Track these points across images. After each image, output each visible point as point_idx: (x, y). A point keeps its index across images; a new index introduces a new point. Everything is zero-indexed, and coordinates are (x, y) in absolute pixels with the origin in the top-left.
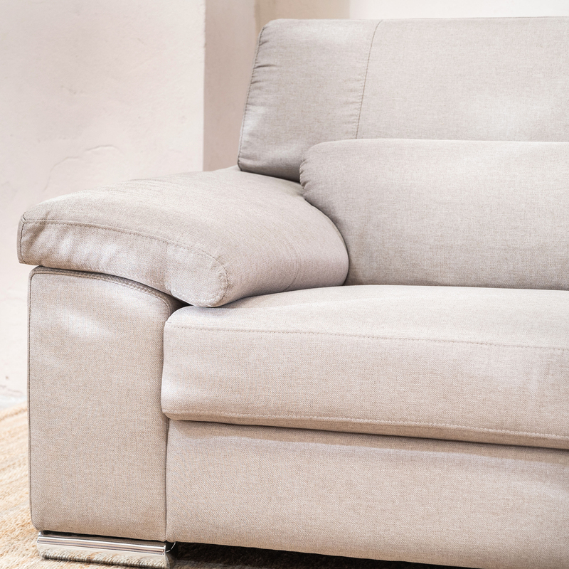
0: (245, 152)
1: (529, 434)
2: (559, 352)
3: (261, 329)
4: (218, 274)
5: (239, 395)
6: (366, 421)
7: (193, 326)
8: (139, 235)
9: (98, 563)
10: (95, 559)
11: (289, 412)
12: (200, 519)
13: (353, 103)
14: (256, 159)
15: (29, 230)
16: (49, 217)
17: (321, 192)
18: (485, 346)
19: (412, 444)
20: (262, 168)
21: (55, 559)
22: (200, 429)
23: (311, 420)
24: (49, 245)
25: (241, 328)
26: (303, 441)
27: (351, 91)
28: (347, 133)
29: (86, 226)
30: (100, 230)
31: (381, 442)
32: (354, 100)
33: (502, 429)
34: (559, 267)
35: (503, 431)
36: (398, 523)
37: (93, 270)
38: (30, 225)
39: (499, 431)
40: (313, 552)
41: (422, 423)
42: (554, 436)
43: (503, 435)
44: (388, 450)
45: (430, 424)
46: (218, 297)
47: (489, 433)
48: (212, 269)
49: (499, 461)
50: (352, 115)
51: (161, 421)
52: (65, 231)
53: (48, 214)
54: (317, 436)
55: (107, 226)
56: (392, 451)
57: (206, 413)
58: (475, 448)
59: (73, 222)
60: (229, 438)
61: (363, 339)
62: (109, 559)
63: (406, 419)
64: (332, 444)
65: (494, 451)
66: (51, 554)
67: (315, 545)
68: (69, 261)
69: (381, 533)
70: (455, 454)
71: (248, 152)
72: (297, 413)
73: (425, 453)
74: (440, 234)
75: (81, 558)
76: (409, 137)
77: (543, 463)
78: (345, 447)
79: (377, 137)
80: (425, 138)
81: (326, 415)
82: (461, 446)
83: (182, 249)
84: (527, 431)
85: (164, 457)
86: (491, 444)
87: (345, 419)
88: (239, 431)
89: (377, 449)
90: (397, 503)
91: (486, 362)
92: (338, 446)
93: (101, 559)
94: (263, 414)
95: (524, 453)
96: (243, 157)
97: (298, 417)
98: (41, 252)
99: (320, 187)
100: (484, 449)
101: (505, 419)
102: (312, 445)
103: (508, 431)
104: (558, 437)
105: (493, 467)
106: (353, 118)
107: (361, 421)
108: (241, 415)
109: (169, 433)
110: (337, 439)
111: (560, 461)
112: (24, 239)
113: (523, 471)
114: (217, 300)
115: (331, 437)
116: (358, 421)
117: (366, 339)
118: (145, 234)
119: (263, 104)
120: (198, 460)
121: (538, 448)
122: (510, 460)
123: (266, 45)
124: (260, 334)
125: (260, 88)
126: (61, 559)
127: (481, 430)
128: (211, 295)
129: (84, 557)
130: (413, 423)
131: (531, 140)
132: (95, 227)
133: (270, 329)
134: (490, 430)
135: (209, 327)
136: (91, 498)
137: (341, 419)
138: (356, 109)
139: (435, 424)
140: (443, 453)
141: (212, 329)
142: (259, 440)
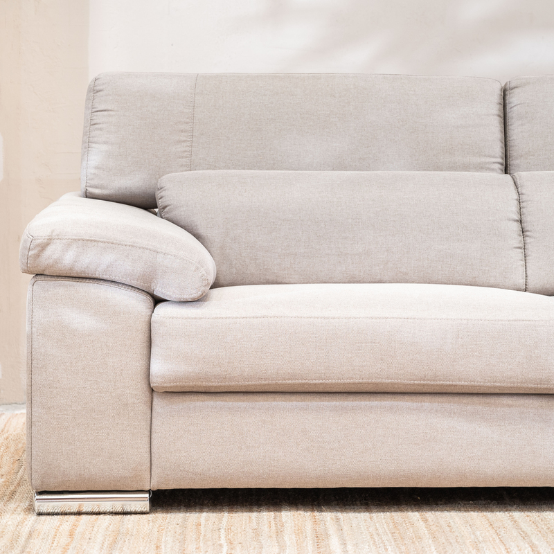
0: (93, 183)
1: (444, 383)
2: (465, 322)
3: (234, 316)
4: (200, 275)
5: (219, 368)
6: (321, 381)
7: (179, 316)
8: (133, 246)
9: (87, 513)
10: (84, 511)
11: (260, 379)
12: (182, 469)
13: (185, 141)
14: (104, 188)
15: (38, 245)
16: (54, 234)
17: (183, 213)
18: (409, 320)
19: (352, 397)
20: (109, 196)
21: (48, 514)
22: (181, 397)
23: (276, 384)
24: (55, 257)
25: (219, 316)
26: (267, 401)
27: (182, 131)
28: (182, 166)
29: (88, 240)
30: (100, 244)
31: (327, 397)
32: (185, 139)
33: (424, 380)
34: (381, 267)
35: (425, 382)
36: (343, 458)
37: (90, 276)
38: (38, 242)
39: (422, 382)
40: (273, 487)
41: (365, 380)
42: (463, 383)
43: (424, 385)
44: (335, 403)
45: (370, 381)
46: (200, 293)
47: (414, 384)
48: (195, 271)
49: (419, 404)
50: (185, 151)
51: (148, 394)
52: (69, 245)
53: (53, 231)
54: (278, 397)
55: (105, 240)
56: (338, 403)
57: (190, 384)
58: (400, 397)
59: (77, 238)
60: (206, 403)
61: (317, 320)
62: (96, 510)
63: (352, 378)
64: (290, 401)
65: (414, 398)
66: (44, 510)
67: (276, 481)
68: (71, 269)
69: (330, 466)
70: (385, 402)
71: (95, 182)
72: (265, 379)
73: (363, 403)
74: (285, 244)
75: (72, 511)
76: (234, 168)
77: (452, 404)
78: (300, 403)
79: (207, 169)
80: (248, 169)
81: (289, 379)
82: (389, 396)
83: (169, 256)
84: (443, 381)
85: (149, 422)
86: (413, 393)
87: (304, 381)
88: (214, 397)
89: (326, 403)
90: (342, 442)
91: (412, 332)
92: (295, 403)
93: (90, 510)
94: (238, 382)
95: (437, 398)
96: (90, 187)
97: (267, 382)
98: (47, 262)
99: (182, 209)
100: (407, 397)
101: (427, 373)
102: (274, 403)
103: (429, 382)
104: (466, 383)
105: (415, 410)
106: (186, 153)
107: (317, 382)
108: (220, 384)
109: (154, 403)
110: (294, 397)
111: (464, 401)
112: (31, 253)
113: (437, 411)
114: (199, 295)
115: (288, 397)
116: (314, 382)
117: (319, 319)
118: (138, 245)
119: (105, 143)
120: (180, 422)
121: (446, 393)
122: (427, 403)
123: (101, 93)
124: (235, 320)
125: (101, 129)
126: (53, 514)
127: (409, 382)
128: (194, 291)
129: (75, 509)
130: (357, 381)
131: (333, 170)
132: (95, 241)
133: (242, 316)
134: (416, 382)
135: (192, 316)
136: (88, 460)
137: (300, 381)
138: (187, 146)
139: (373, 381)
140: (376, 402)
141: (195, 318)
142: (231, 403)
